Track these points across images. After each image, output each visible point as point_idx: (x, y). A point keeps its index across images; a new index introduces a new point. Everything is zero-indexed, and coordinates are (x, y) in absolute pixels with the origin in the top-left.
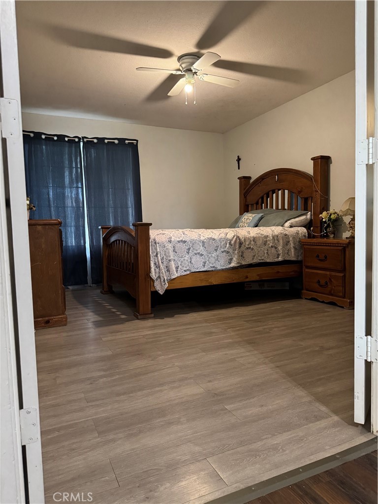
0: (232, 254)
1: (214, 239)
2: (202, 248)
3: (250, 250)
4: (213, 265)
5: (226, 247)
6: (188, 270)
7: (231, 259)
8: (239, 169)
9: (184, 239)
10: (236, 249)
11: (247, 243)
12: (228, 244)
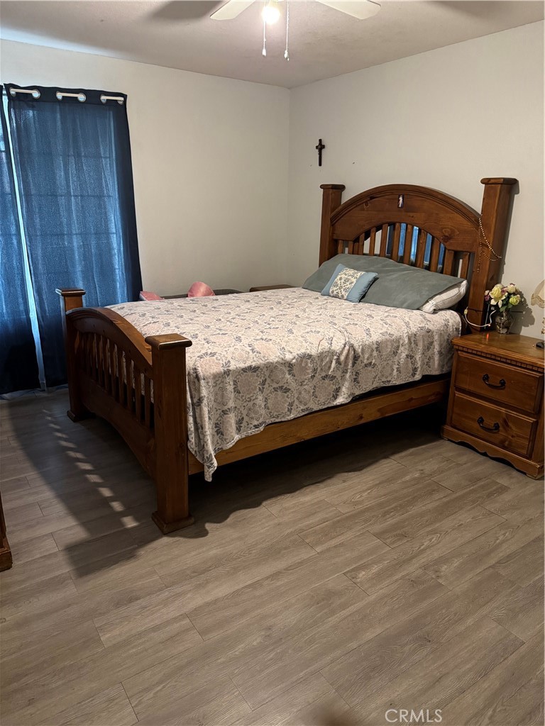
0: (339, 379)
1: (310, 356)
2: (288, 376)
3: (370, 368)
4: (306, 406)
5: (330, 367)
6: (261, 424)
7: (338, 390)
8: (320, 164)
9: (254, 364)
10: (347, 370)
11: (366, 356)
12: (334, 362)
